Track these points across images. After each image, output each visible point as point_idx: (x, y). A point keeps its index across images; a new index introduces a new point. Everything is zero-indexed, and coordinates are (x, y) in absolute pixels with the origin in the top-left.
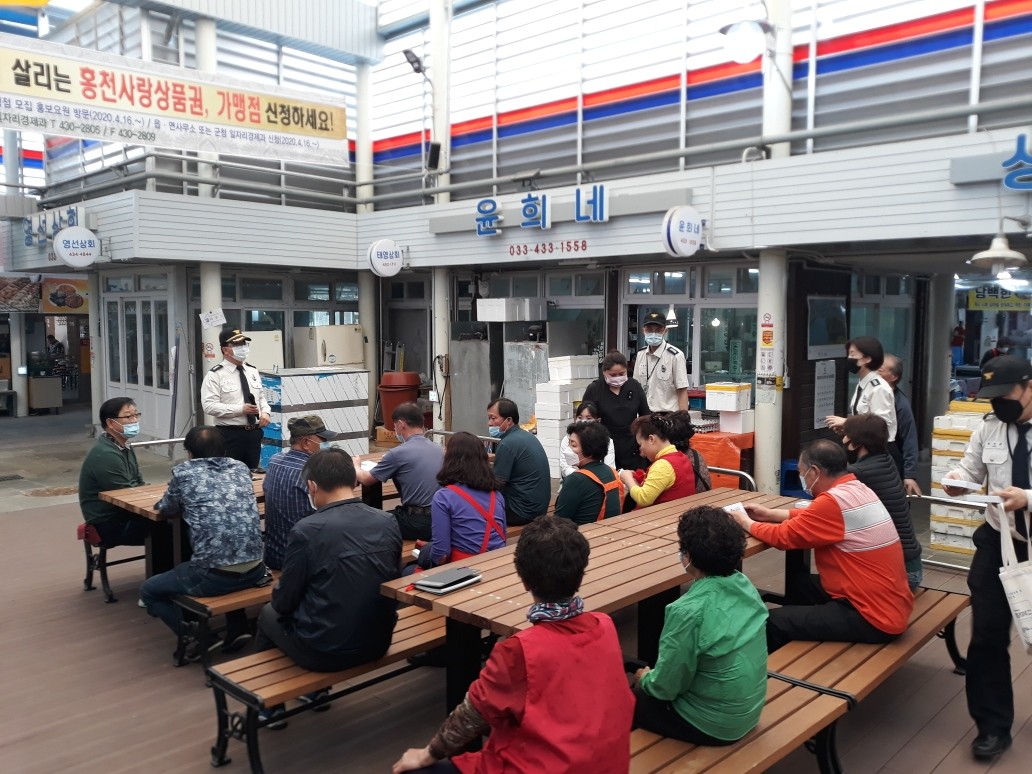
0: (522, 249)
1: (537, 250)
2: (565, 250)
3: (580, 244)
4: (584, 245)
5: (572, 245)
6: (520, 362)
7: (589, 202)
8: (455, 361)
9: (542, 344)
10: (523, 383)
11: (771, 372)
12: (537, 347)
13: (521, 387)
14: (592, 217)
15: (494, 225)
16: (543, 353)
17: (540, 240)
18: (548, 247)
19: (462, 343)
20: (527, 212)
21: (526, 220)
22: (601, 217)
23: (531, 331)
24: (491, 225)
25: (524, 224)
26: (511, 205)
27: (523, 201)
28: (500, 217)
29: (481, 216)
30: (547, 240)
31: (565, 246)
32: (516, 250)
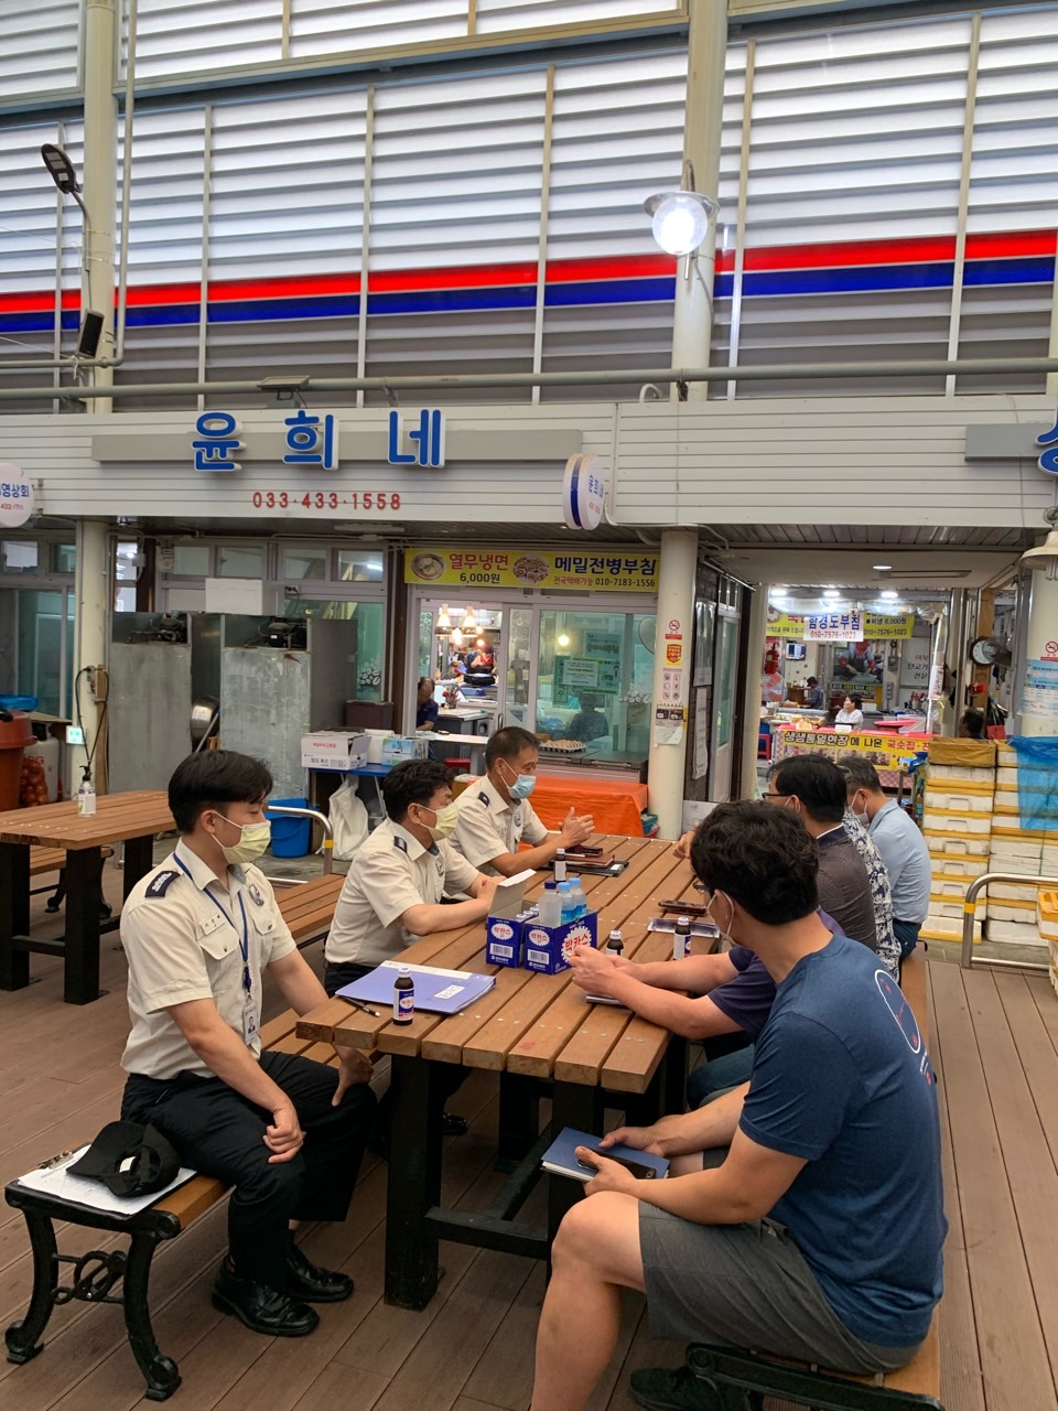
0: (278, 498)
1: (306, 502)
2: (360, 506)
3: (388, 499)
4: (396, 502)
5: (374, 498)
6: (253, 681)
7: (413, 434)
8: (119, 675)
9: (297, 654)
10: (258, 714)
11: (677, 702)
12: (288, 656)
13: (254, 720)
14: (418, 459)
15: (229, 456)
16: (298, 668)
17: (312, 486)
18: (327, 499)
19: (134, 646)
20: (295, 439)
21: (292, 451)
22: (436, 459)
23: (274, 631)
24: (223, 454)
25: (288, 458)
26: (263, 426)
27: (289, 422)
28: (242, 444)
29: (201, 438)
30: (327, 488)
31: (360, 498)
32: (265, 498)
